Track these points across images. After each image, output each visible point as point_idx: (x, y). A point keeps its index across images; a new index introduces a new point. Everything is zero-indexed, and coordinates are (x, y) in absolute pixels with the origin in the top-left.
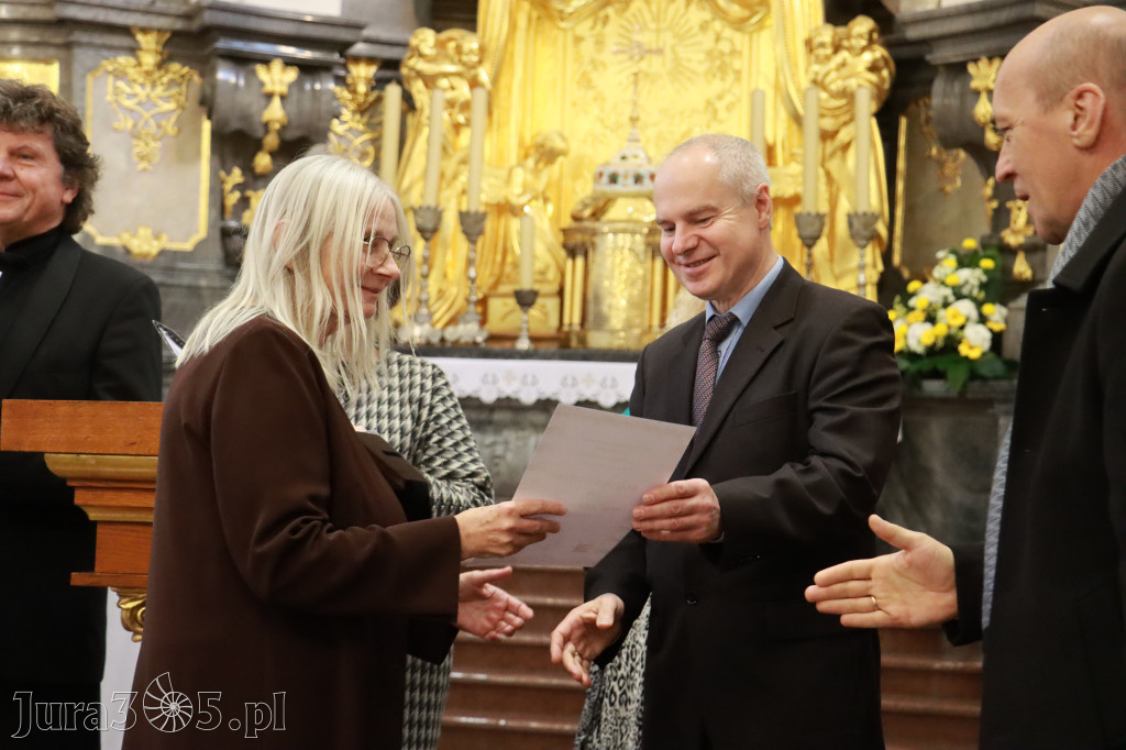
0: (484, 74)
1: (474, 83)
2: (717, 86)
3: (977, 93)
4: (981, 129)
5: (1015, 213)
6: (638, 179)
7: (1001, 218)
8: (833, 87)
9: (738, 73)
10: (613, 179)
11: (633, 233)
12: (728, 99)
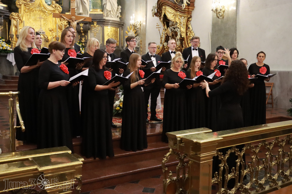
0: (21, 19)
1: (20, 20)
2: (45, 22)
3: (81, 27)
4: (81, 30)
5: (83, 39)
6: (43, 33)
7: (81, 39)
8: (64, 24)
9: (47, 21)
10: (40, 33)
11: (42, 39)
12: (47, 23)
